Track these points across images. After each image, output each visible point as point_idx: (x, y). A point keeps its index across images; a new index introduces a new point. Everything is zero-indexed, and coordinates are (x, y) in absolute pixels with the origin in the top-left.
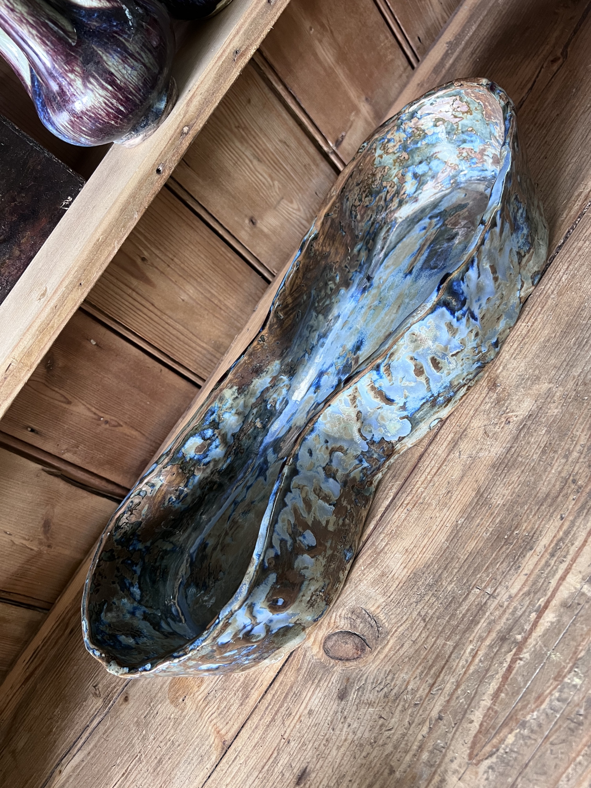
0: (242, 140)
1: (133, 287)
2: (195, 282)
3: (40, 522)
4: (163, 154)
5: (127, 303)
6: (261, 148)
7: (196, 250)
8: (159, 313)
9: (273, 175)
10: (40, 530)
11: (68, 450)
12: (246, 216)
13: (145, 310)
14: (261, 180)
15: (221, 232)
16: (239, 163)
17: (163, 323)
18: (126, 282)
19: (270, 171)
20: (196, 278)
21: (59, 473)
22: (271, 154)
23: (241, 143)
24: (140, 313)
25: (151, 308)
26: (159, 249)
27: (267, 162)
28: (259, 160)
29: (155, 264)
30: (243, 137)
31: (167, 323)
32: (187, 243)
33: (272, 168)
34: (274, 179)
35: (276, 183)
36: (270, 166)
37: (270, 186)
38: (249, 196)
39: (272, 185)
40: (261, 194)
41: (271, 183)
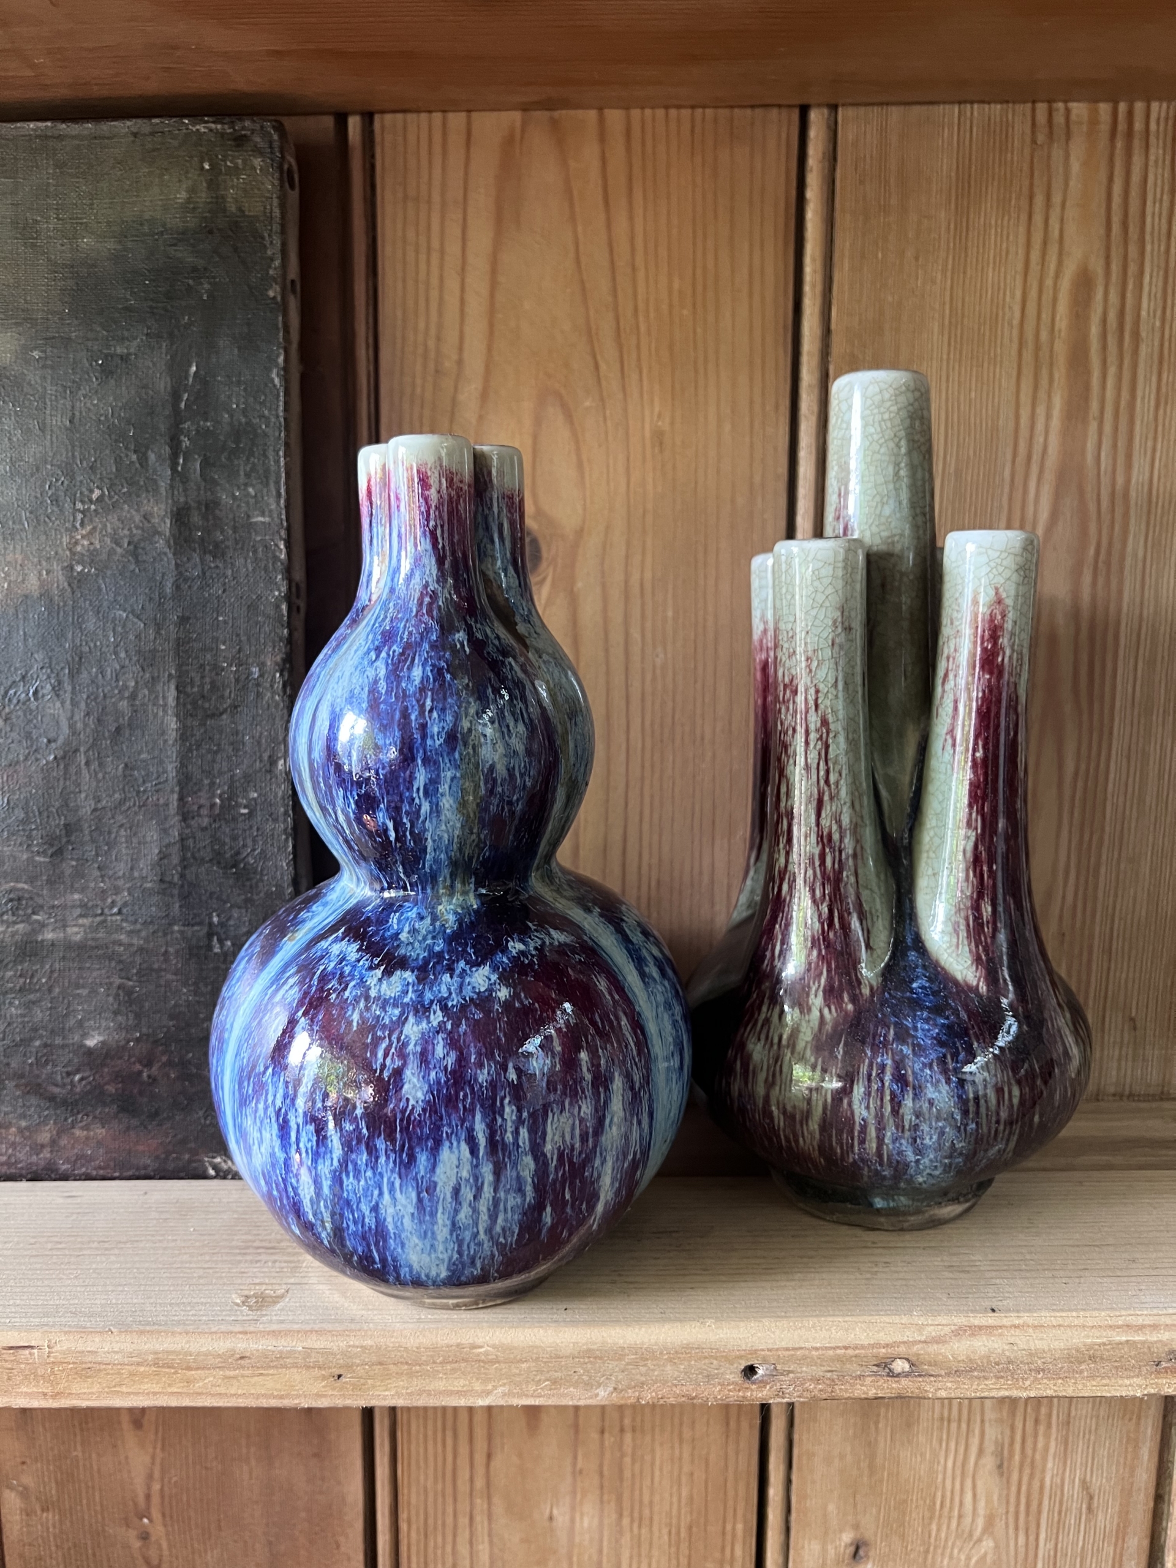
2: (614, 1516)
4: (798, 1355)
6: (1029, 1452)
7: (686, 1469)
8: (480, 1483)
9: (1000, 1525)
12: (856, 1527)
14: (961, 1504)
15: (775, 1492)
16: (954, 1425)
17: (464, 1506)
20: (626, 1513)
22: (1036, 1484)
25: (480, 1458)
27: (1014, 1489)
28: (1000, 1466)
31: (471, 1519)
33: (1012, 1509)
34: (992, 1534)
35: (988, 1544)
36: (1012, 1500)
37: (971, 1535)
38: (905, 1501)
39: (975, 1538)
40: (934, 1527)
41: (978, 1533)
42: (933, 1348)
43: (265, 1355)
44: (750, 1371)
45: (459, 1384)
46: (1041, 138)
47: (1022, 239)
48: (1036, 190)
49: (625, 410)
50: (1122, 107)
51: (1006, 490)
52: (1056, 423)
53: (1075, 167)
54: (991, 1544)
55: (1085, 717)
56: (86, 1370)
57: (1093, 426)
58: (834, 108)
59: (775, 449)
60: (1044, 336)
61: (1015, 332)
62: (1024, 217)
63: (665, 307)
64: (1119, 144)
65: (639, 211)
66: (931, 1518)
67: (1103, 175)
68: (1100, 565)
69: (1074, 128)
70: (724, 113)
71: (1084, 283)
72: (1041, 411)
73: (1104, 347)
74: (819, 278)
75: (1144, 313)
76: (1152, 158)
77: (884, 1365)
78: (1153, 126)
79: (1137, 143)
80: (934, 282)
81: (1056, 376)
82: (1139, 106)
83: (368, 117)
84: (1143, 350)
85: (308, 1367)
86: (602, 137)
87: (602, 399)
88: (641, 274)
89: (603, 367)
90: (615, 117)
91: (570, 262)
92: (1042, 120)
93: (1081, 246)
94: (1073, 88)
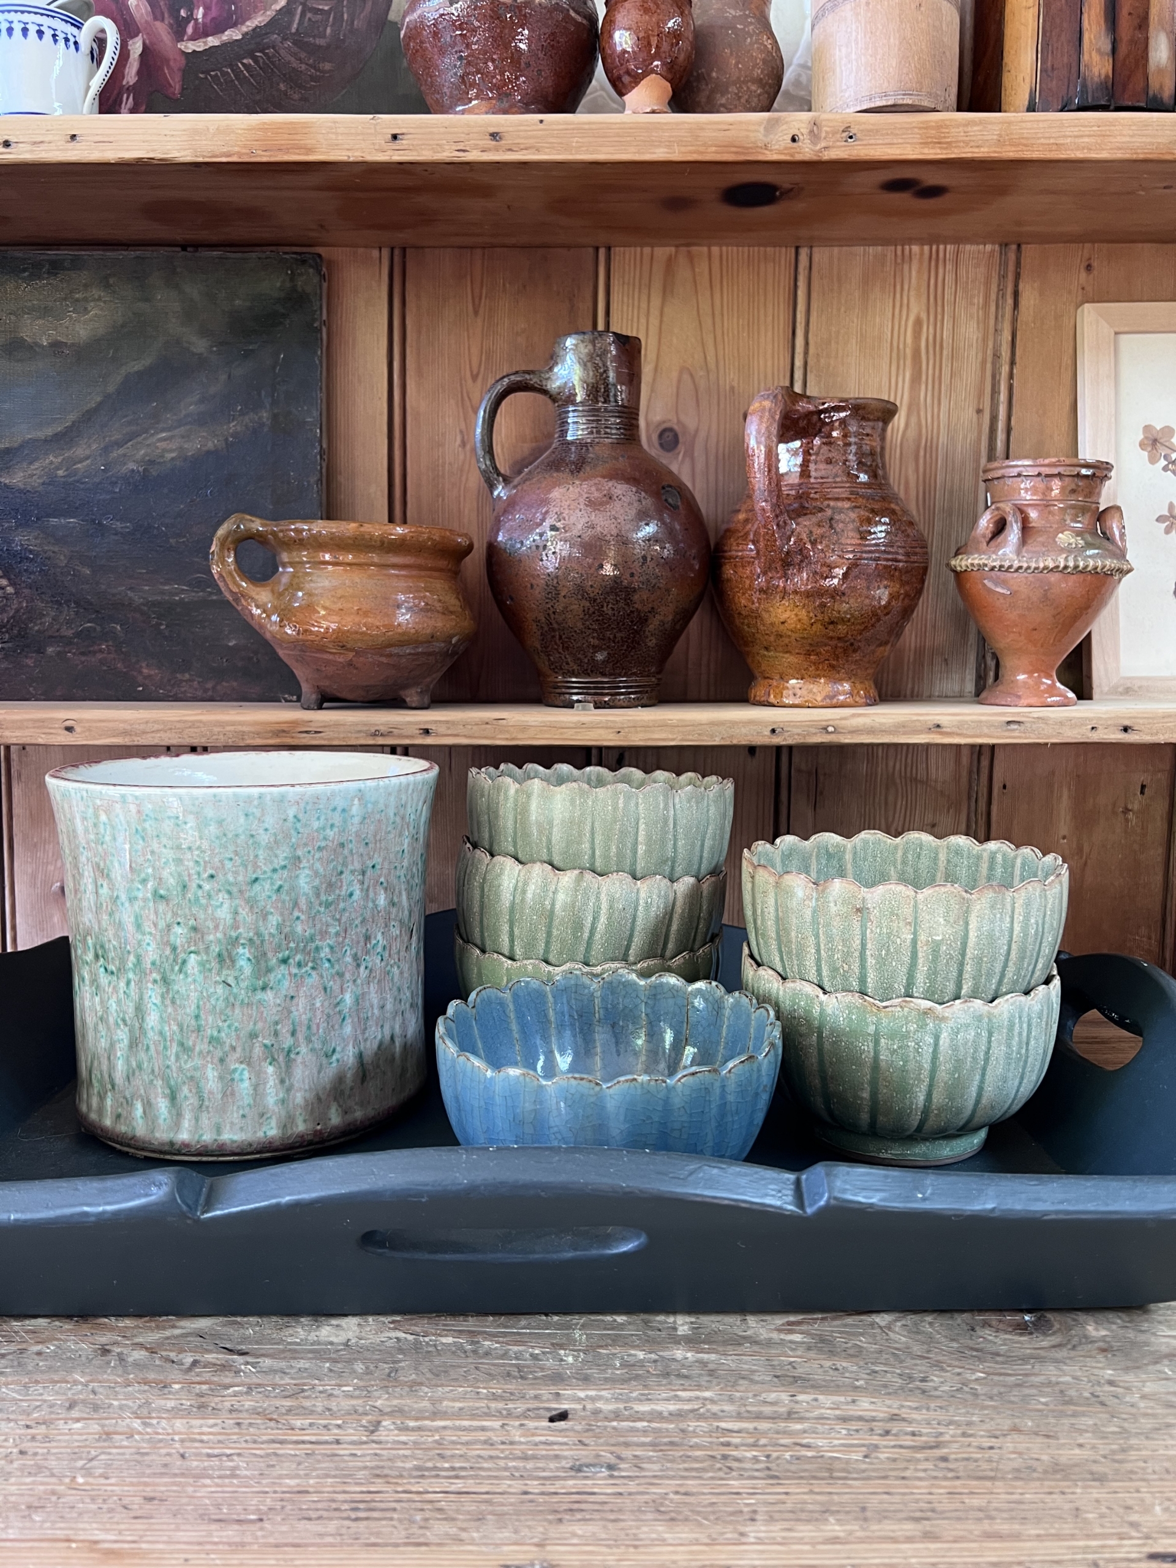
42: (843, 722)
43: (592, 723)
44: (773, 731)
45: (663, 736)
46: (899, 261)
47: (891, 304)
48: (897, 283)
49: (718, 376)
50: (934, 247)
52: (907, 384)
53: (914, 273)
56: (524, 728)
57: (923, 387)
58: (810, 247)
60: (901, 346)
61: (889, 343)
62: (892, 295)
63: (736, 332)
64: (933, 263)
65: (725, 292)
67: (926, 277)
68: (928, 448)
69: (913, 256)
70: (762, 248)
71: (918, 323)
72: (901, 379)
73: (928, 352)
74: (803, 321)
75: (945, 336)
76: (947, 270)
77: (825, 729)
78: (947, 256)
79: (941, 263)
80: (853, 322)
81: (907, 364)
82: (942, 247)
83: (609, 249)
84: (945, 352)
85: (607, 728)
86: (710, 258)
87: (708, 371)
88: (725, 317)
90: (715, 250)
91: (695, 313)
92: (899, 252)
93: (916, 308)
94: (910, 241)
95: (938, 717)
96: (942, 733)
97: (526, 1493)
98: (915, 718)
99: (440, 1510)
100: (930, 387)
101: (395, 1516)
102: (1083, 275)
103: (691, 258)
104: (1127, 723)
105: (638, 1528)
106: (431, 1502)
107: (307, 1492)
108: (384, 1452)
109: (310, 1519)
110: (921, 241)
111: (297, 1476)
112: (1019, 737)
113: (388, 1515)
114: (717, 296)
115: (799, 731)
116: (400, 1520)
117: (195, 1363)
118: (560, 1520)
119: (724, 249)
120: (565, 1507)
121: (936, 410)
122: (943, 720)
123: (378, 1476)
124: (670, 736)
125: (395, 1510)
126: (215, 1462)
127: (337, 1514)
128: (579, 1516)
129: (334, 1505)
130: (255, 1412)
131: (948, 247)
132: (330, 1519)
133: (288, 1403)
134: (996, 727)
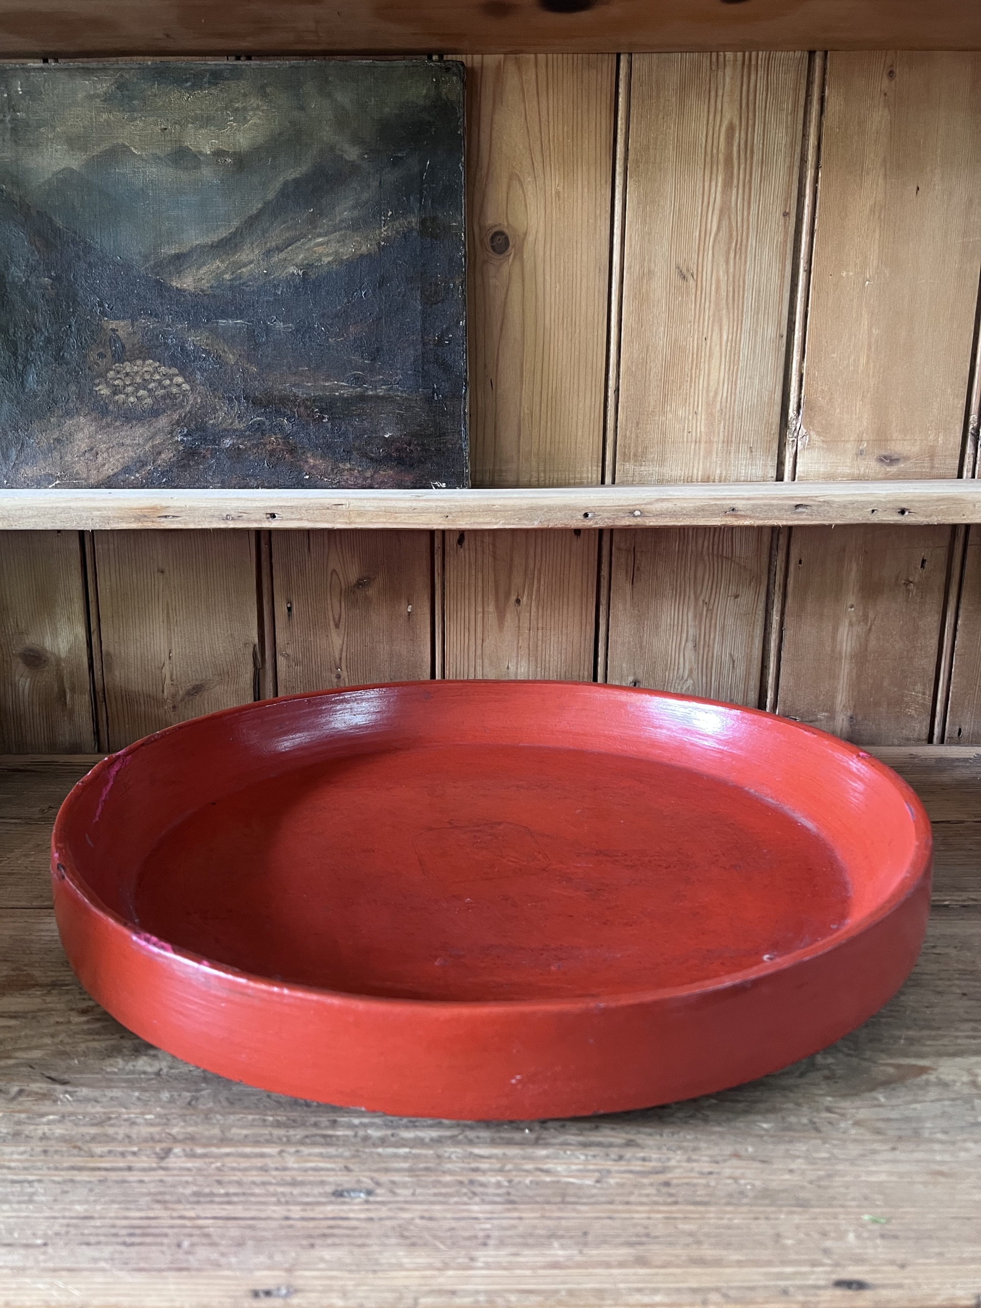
0: (698, 616)
1: (486, 609)
3: (196, 679)
4: (602, 509)
5: (467, 614)
6: (707, 639)
7: (564, 647)
8: (479, 652)
9: (695, 673)
10: (189, 686)
11: (287, 657)
12: (635, 674)
13: (473, 638)
14: (679, 664)
15: (601, 659)
16: (675, 628)
18: (486, 599)
19: (695, 666)
20: (539, 666)
21: (259, 665)
22: (710, 655)
23: (695, 617)
24: (467, 634)
25: (479, 642)
26: (538, 609)
27: (701, 656)
28: (695, 647)
29: (521, 617)
30: (701, 615)
32: (564, 632)
33: (700, 666)
34: (692, 678)
35: (690, 682)
36: (700, 662)
37: (682, 678)
38: (655, 662)
39: (685, 679)
40: (667, 674)
41: (685, 677)
42: (648, 506)
44: (586, 515)
45: (487, 519)
46: (714, 67)
47: (706, 111)
48: (712, 89)
49: (545, 183)
50: (747, 54)
51: (699, 217)
52: (719, 189)
53: (727, 79)
54: (692, 682)
55: (731, 315)
56: (361, 514)
57: (734, 191)
58: (630, 54)
59: (605, 199)
60: (715, 151)
61: (703, 150)
62: (707, 101)
63: (561, 139)
64: (746, 70)
65: (551, 97)
66: (666, 670)
67: (739, 83)
68: (738, 250)
69: (727, 63)
70: (585, 56)
71: (731, 128)
72: (713, 184)
73: (739, 156)
74: (624, 127)
75: (755, 142)
76: (759, 75)
77: (632, 513)
78: (759, 62)
79: (753, 69)
80: (670, 128)
81: (720, 168)
82: (754, 54)
84: (755, 156)
86: (536, 66)
87: (535, 178)
88: (551, 124)
89: (536, 164)
90: (541, 57)
91: (523, 119)
92: (714, 59)
93: (730, 114)
94: (725, 47)
95: (734, 502)
96: (736, 516)
97: (287, 1218)
98: (713, 502)
99: (207, 1236)
100: (741, 191)
101: (165, 1240)
102: (886, 81)
103: (518, 63)
104: (904, 506)
105: (380, 1252)
106: (201, 1227)
107: (91, 1218)
108: (169, 1179)
109: (88, 1244)
110: (735, 48)
111: (87, 1202)
112: (805, 519)
113: (159, 1240)
114: (544, 104)
115: (609, 515)
116: (169, 1246)
117: (21, 1092)
118: (312, 1246)
119: (550, 56)
120: (319, 1232)
121: (745, 213)
122: (738, 504)
123: (158, 1202)
124: (494, 520)
125: (166, 1235)
126: (17, 1188)
127: (114, 1239)
128: (330, 1241)
129: (113, 1231)
130: (63, 1139)
131: (760, 53)
132: (107, 1244)
133: (93, 1131)
134: (786, 511)
